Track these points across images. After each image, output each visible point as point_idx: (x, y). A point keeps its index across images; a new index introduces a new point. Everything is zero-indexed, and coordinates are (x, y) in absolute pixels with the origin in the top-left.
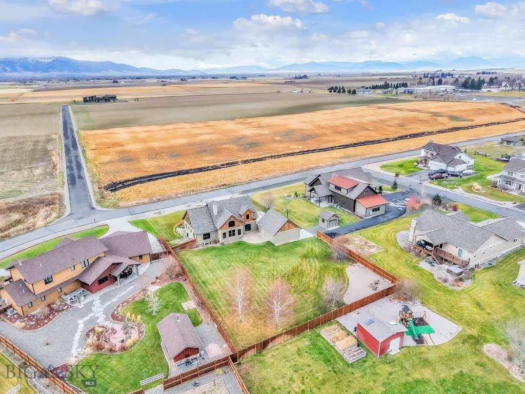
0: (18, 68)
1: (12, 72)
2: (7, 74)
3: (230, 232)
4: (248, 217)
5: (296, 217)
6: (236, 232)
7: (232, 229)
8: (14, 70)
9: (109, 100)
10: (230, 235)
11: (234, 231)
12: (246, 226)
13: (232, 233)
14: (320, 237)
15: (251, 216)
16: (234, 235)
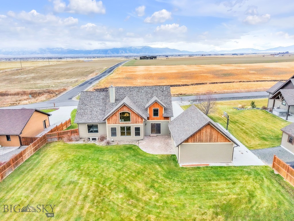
0: (128, 52)
1: (125, 53)
2: (123, 54)
3: (122, 128)
4: (156, 112)
5: (242, 129)
6: (133, 131)
7: (126, 124)
8: (126, 52)
9: (152, 59)
10: (123, 134)
11: (129, 129)
12: (153, 126)
13: (126, 131)
14: (278, 169)
15: (162, 112)
16: (129, 134)
